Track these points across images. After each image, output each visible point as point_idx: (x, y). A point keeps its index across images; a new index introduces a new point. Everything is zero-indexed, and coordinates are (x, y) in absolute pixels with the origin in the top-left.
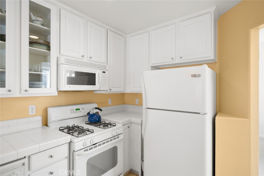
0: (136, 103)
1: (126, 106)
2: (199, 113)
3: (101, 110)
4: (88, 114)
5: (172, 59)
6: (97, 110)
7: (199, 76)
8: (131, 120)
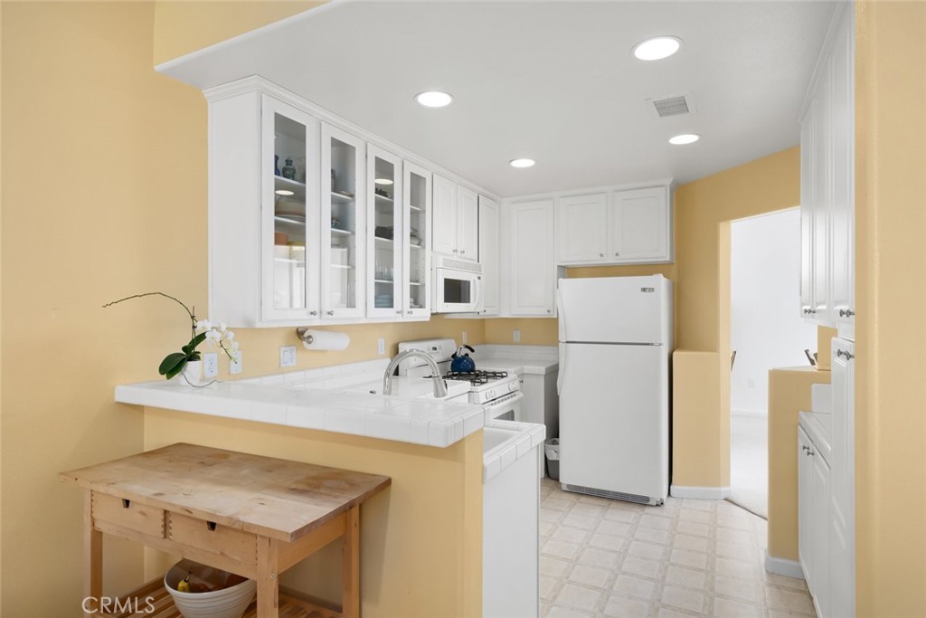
0: (515, 340)
1: (489, 346)
2: (652, 344)
3: (472, 351)
4: (454, 356)
5: (602, 255)
6: (468, 351)
7: (652, 290)
8: (523, 369)
